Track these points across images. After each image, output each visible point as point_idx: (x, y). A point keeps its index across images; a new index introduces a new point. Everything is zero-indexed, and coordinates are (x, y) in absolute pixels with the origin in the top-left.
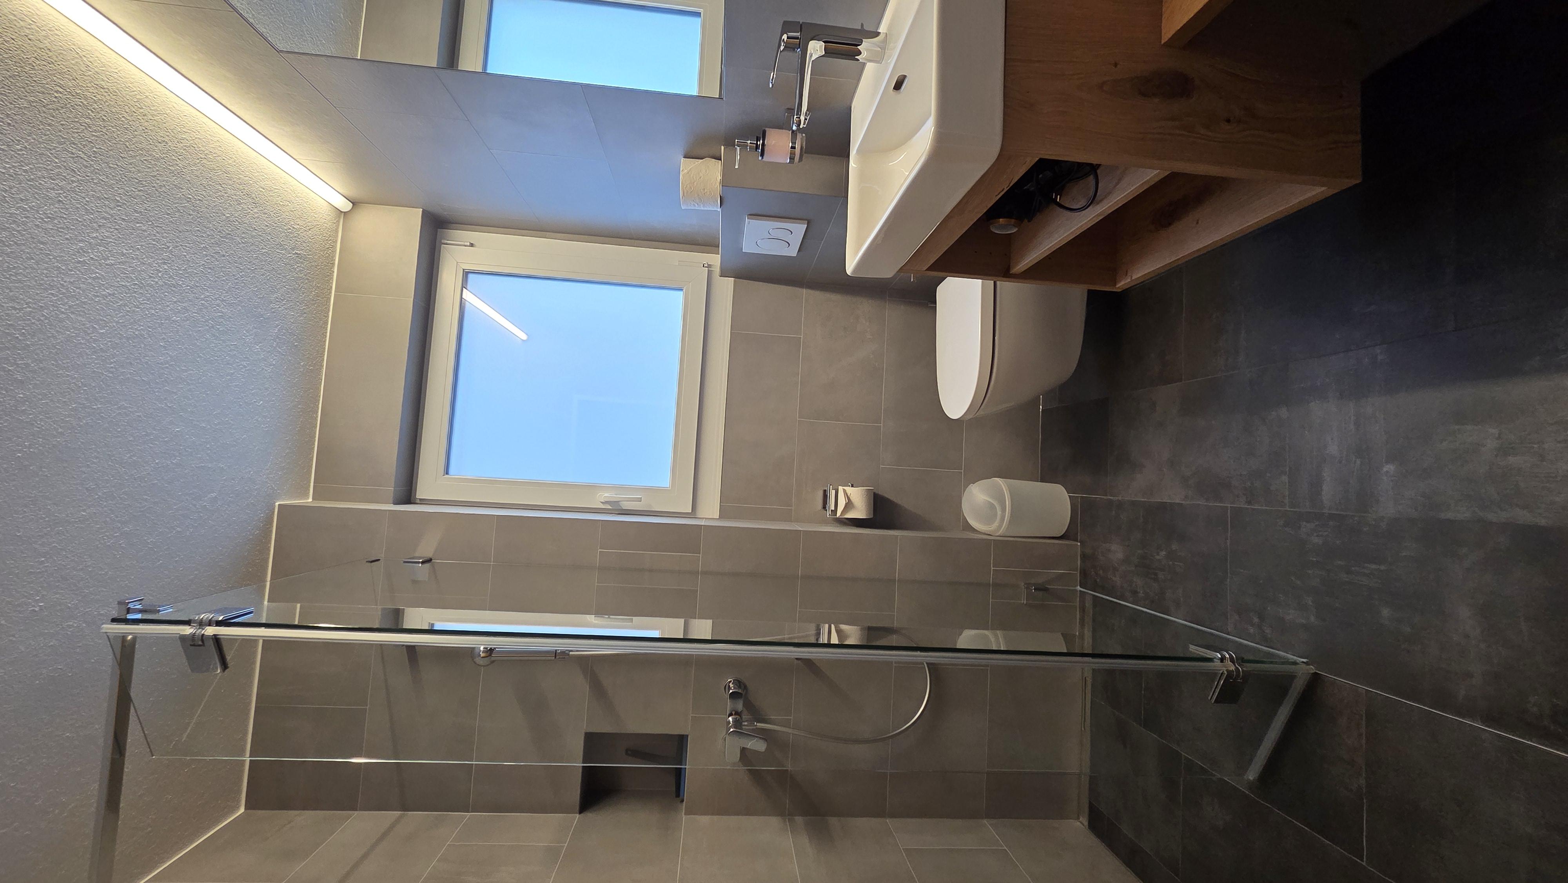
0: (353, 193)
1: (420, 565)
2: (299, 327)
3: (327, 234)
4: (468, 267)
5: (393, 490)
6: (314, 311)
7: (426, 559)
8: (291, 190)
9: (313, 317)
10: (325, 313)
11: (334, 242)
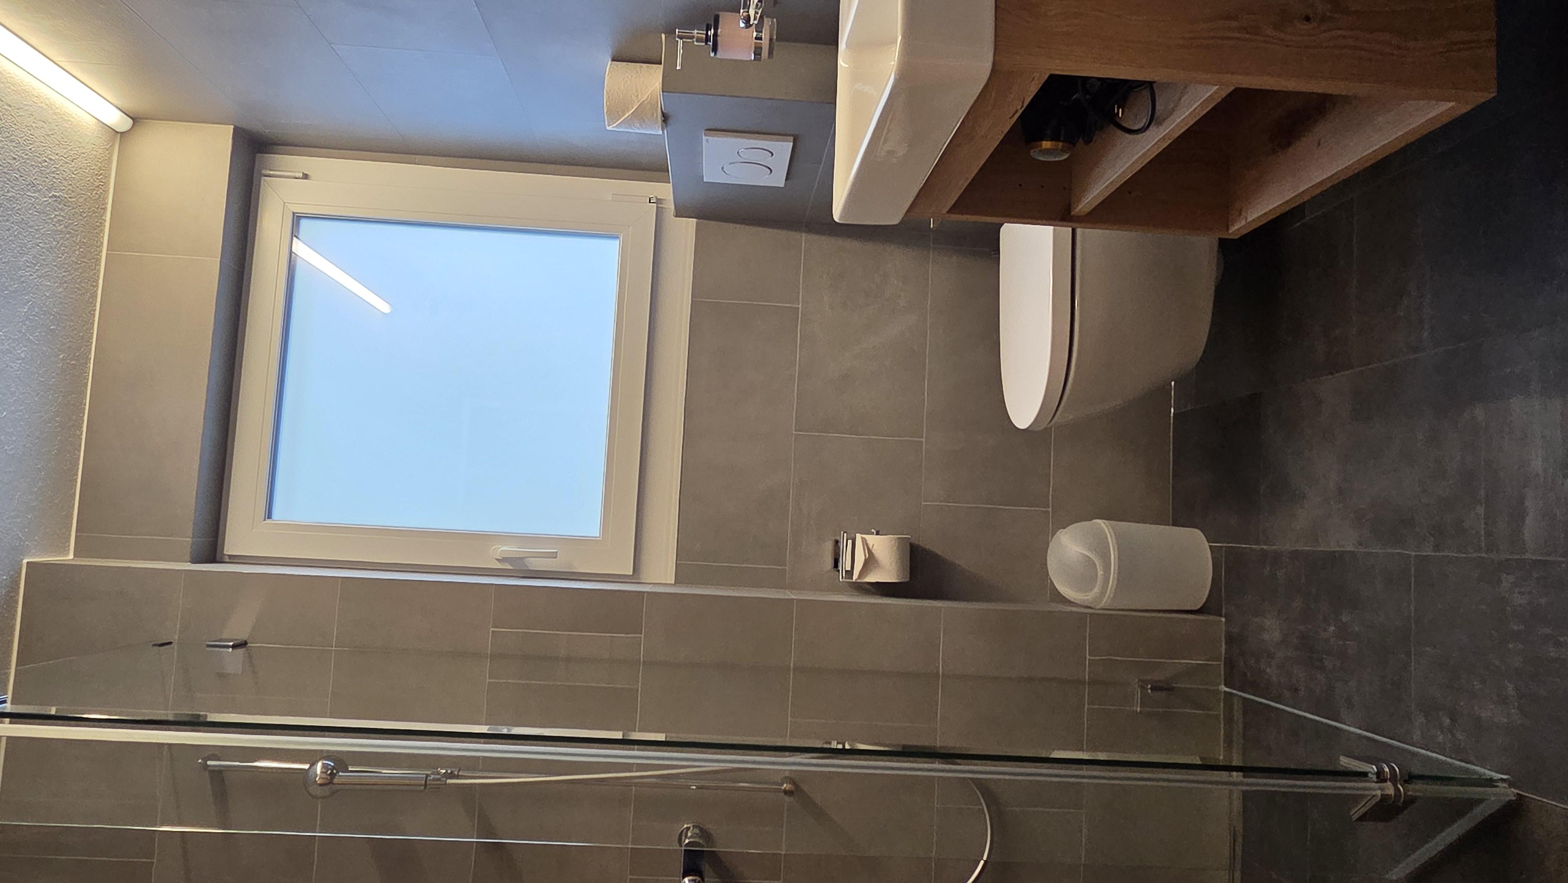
0: (135, 105)
1: (230, 650)
2: (57, 303)
3: (96, 165)
4: (299, 209)
5: (190, 543)
6: (78, 279)
7: (238, 641)
8: (47, 105)
9: (76, 287)
10: (94, 281)
11: (107, 177)
